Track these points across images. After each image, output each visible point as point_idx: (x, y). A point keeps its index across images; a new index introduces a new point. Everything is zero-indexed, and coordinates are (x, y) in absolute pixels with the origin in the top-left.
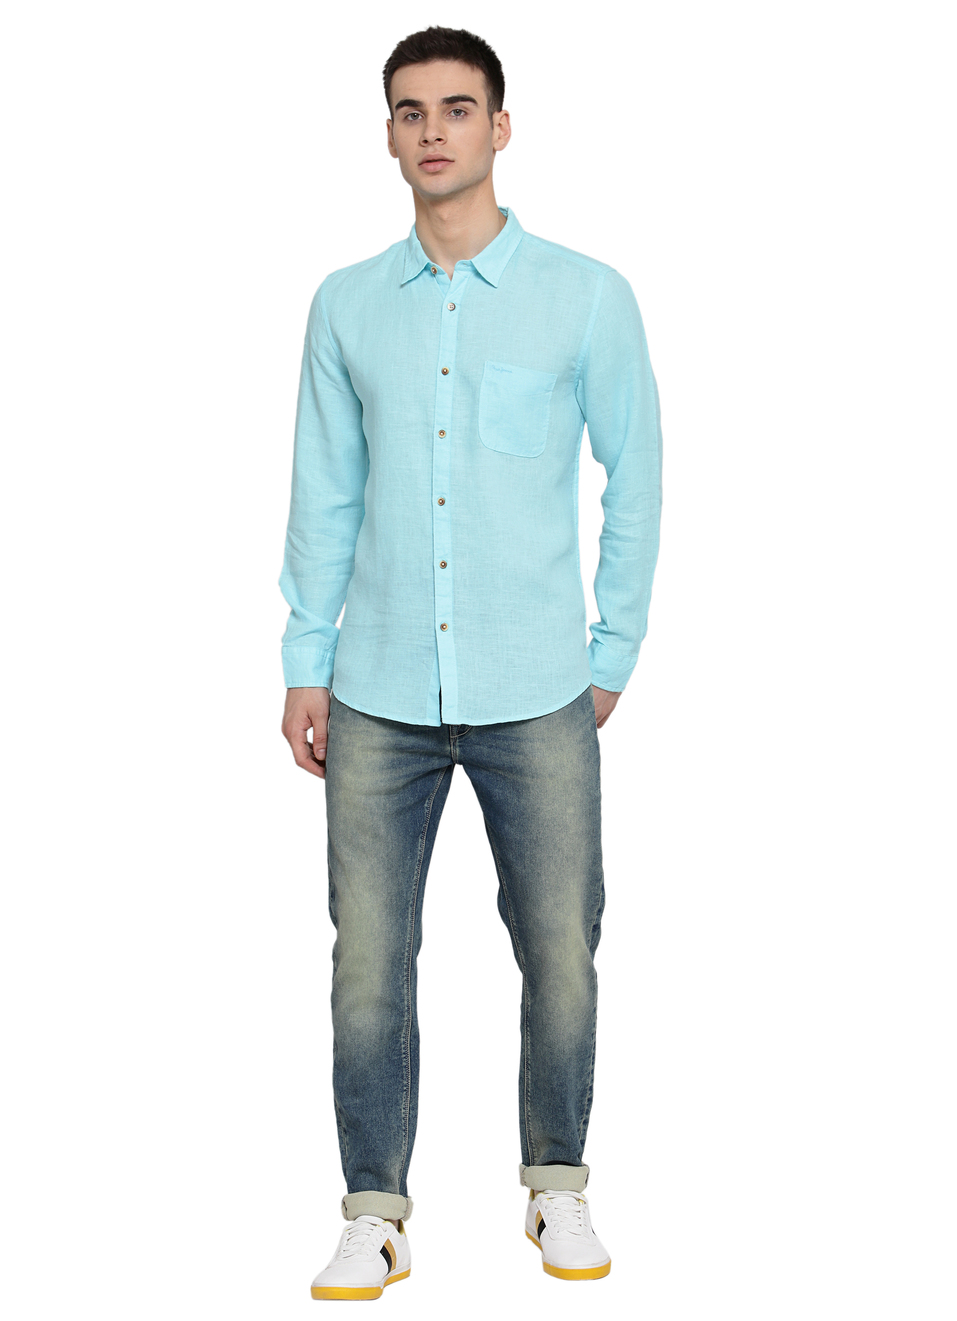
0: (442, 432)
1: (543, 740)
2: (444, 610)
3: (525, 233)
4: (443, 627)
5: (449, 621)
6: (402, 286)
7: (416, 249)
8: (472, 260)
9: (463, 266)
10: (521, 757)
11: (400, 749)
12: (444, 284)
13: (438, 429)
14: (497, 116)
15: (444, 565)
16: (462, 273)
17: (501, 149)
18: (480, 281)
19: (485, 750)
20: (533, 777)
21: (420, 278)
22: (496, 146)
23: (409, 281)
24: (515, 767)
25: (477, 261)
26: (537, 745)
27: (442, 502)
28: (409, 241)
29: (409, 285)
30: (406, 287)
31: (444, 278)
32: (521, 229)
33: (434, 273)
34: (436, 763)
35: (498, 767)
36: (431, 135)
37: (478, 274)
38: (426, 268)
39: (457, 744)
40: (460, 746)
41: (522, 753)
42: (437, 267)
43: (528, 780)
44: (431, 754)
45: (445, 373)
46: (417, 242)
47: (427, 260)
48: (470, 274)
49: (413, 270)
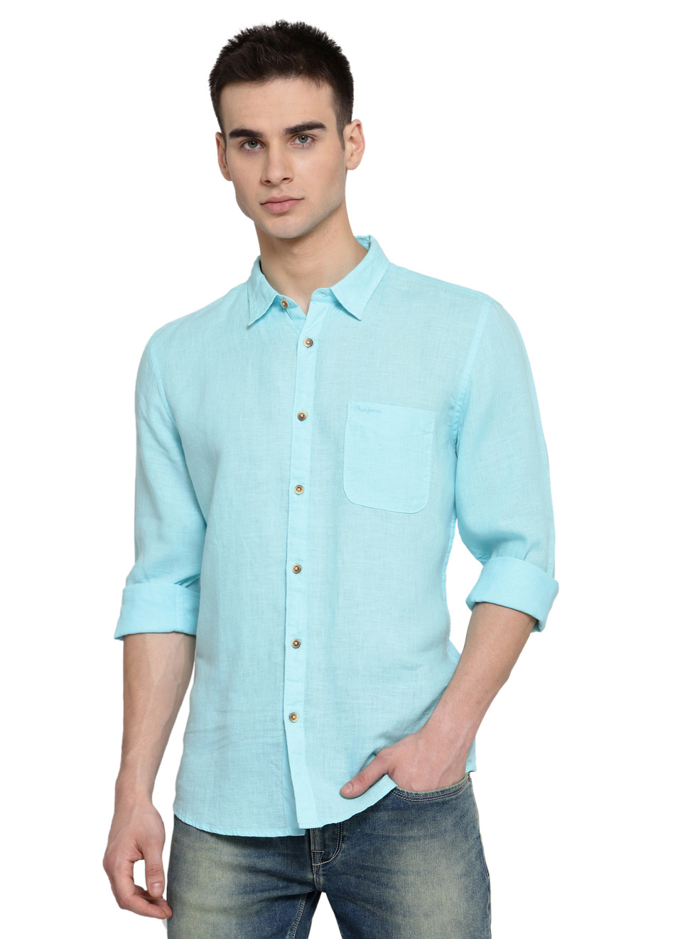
0: (299, 488)
1: (418, 873)
2: (293, 698)
3: (391, 264)
4: (292, 717)
5: (299, 710)
6: (249, 327)
7: (261, 283)
8: (333, 288)
9: (320, 296)
10: (392, 891)
11: (253, 870)
12: (299, 318)
13: (294, 484)
14: (348, 130)
15: (297, 645)
16: (320, 303)
17: (354, 168)
18: (341, 312)
19: (353, 880)
20: (404, 916)
21: (269, 315)
22: (349, 164)
23: (257, 321)
24: (385, 903)
25: (338, 289)
26: (411, 878)
27: (298, 570)
28: (252, 280)
29: (255, 326)
30: (252, 329)
31: (297, 311)
32: (387, 260)
33: (284, 307)
34: (297, 890)
35: (366, 900)
36: (276, 175)
37: (338, 305)
38: (274, 304)
39: (321, 872)
40: (324, 875)
41: (393, 887)
42: (289, 299)
43: (399, 919)
44: (290, 880)
45: (302, 418)
46: (261, 276)
47: (275, 293)
48: (332, 306)
49: (259, 308)
